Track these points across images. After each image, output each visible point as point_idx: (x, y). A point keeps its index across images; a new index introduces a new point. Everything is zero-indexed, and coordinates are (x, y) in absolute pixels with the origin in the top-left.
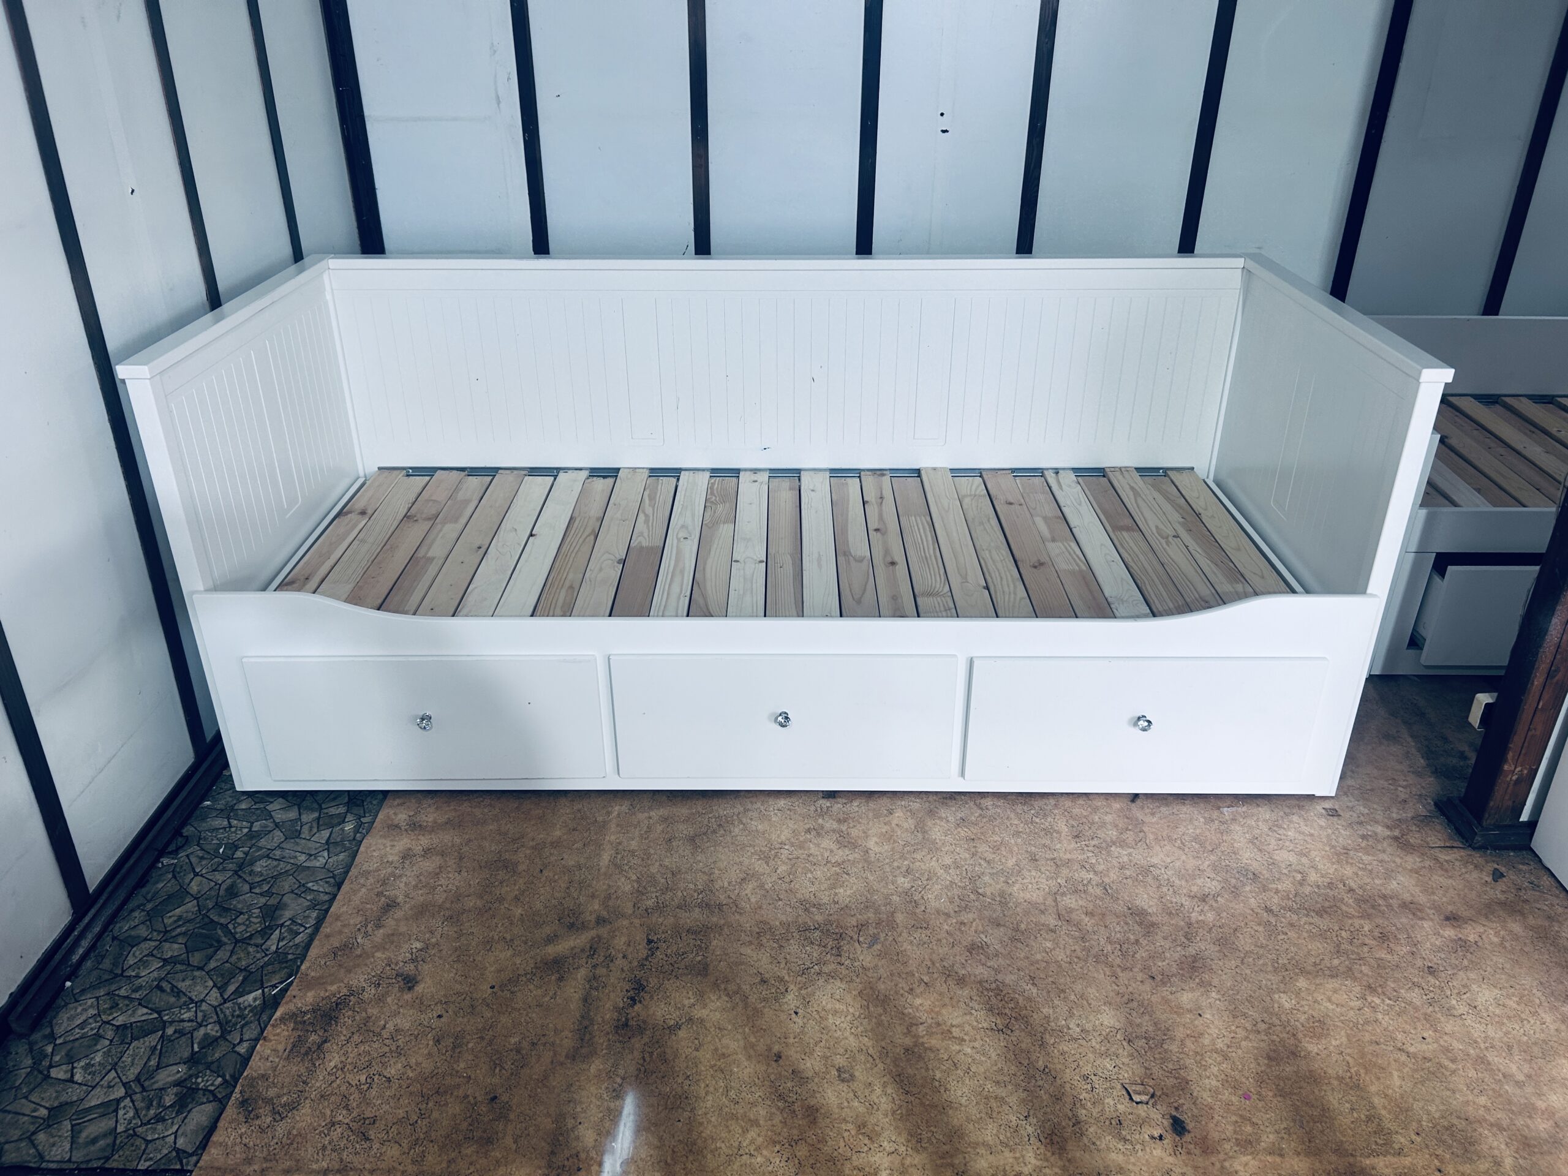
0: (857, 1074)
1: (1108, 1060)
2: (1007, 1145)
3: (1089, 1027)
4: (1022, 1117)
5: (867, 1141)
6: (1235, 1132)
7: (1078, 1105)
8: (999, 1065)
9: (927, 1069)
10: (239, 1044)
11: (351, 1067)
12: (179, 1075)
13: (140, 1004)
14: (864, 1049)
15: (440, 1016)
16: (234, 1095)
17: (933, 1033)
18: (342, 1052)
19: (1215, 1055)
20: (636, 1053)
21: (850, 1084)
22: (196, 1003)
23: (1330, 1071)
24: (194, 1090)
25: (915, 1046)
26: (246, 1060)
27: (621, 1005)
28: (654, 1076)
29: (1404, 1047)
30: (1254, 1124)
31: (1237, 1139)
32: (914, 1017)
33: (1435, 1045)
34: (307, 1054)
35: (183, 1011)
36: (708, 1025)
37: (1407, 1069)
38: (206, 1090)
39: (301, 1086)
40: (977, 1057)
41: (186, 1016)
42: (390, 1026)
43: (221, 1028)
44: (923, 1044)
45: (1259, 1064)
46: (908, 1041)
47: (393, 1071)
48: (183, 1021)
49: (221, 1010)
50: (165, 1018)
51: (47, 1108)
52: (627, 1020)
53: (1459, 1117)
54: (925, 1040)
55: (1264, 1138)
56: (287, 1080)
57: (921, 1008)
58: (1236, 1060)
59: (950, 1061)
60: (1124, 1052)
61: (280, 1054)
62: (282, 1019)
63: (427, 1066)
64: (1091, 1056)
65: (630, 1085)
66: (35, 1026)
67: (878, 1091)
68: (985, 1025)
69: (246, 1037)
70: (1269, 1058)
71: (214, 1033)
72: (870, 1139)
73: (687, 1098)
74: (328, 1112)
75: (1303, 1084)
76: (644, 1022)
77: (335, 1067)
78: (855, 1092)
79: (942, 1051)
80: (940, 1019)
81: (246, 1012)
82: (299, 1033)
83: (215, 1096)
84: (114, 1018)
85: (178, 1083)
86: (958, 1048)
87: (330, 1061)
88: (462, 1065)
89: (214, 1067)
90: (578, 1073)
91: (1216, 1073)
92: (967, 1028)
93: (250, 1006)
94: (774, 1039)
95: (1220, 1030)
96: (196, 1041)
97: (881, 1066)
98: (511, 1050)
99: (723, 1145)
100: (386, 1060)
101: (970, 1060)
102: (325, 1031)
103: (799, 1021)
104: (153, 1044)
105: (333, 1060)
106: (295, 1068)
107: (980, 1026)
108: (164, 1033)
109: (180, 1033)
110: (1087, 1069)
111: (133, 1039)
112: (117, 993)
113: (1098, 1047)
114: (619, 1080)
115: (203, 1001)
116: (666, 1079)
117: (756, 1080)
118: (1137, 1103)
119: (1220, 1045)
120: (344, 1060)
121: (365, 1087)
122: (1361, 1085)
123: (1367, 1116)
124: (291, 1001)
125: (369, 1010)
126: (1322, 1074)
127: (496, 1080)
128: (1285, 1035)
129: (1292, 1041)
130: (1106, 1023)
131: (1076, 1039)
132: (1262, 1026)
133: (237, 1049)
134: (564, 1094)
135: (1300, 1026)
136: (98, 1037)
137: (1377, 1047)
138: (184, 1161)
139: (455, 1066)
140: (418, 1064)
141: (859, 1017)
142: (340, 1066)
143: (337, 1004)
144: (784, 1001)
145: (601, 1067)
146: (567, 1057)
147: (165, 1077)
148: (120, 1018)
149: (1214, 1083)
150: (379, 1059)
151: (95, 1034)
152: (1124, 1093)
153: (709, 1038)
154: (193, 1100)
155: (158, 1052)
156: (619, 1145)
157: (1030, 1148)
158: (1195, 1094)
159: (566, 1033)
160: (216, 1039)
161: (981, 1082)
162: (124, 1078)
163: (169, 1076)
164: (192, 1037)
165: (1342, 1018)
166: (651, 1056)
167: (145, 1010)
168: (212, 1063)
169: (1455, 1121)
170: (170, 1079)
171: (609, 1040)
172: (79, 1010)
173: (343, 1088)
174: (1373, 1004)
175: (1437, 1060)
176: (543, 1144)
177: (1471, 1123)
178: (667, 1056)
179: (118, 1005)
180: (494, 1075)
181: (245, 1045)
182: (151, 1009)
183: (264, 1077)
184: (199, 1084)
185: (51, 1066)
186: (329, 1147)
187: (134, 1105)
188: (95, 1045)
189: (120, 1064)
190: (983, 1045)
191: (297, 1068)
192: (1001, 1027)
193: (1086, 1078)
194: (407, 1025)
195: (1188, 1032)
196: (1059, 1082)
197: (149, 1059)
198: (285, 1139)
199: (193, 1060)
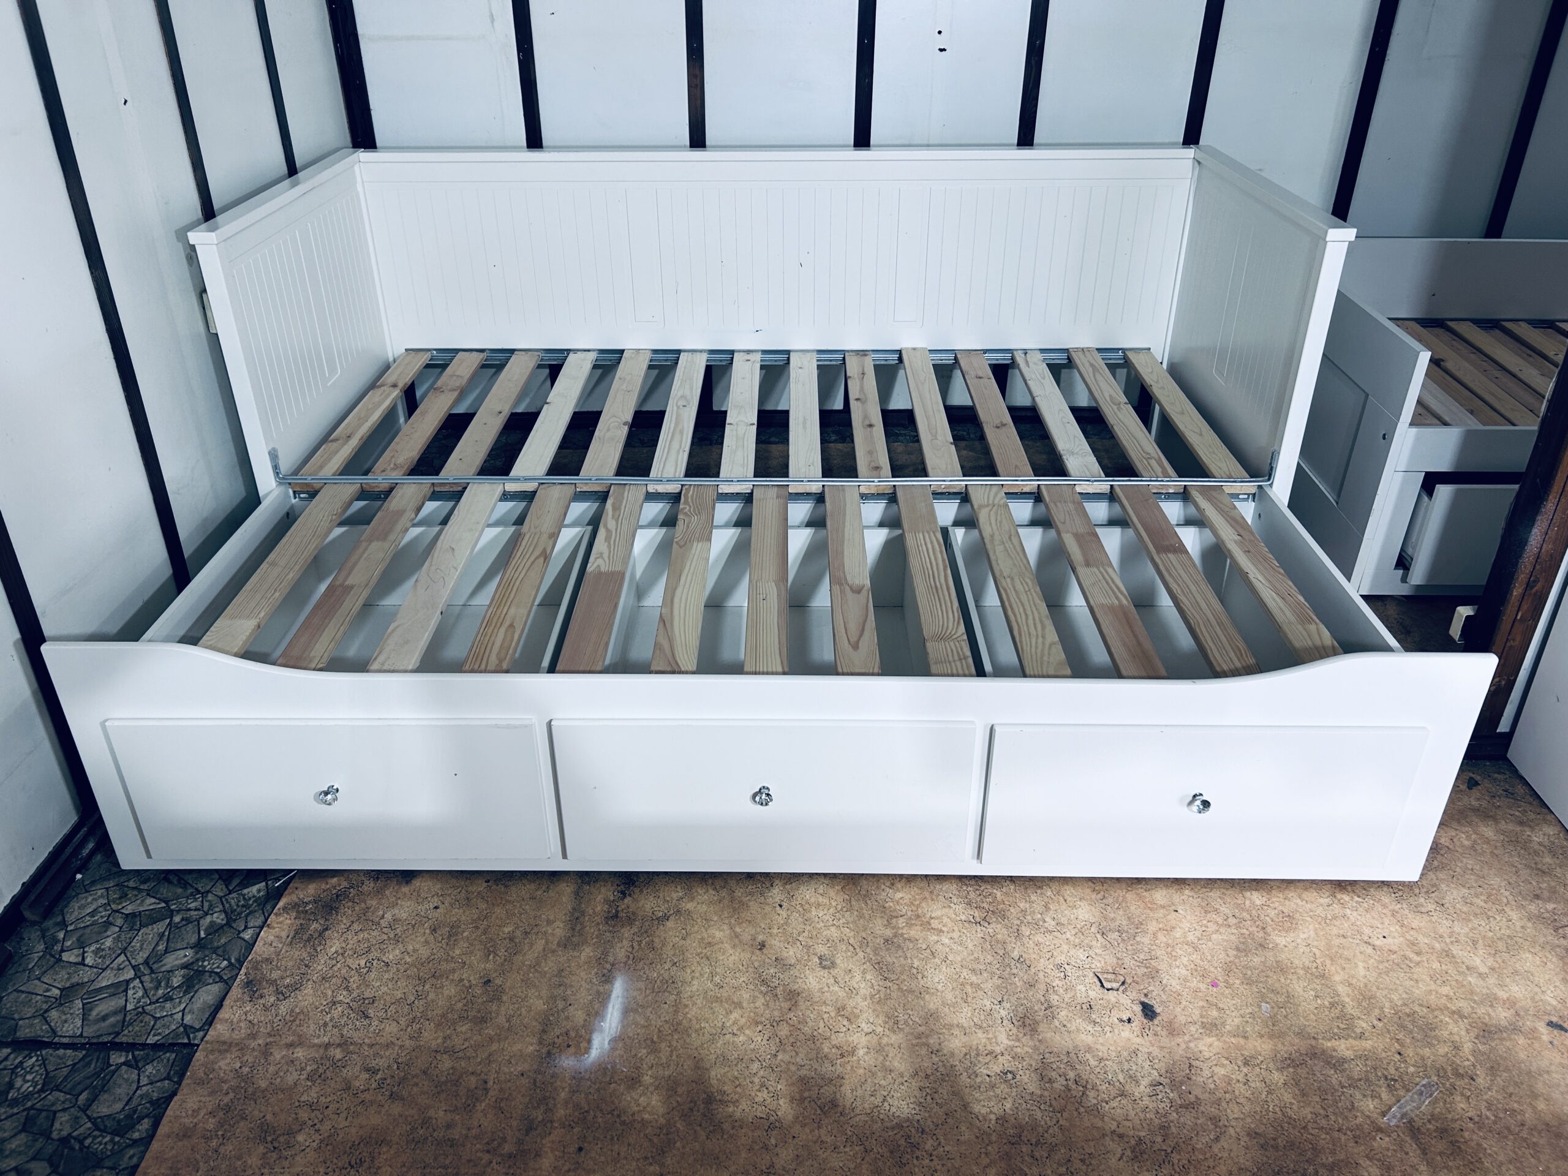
0: (838, 961)
1: (1082, 950)
2: (981, 1027)
3: (1064, 920)
4: (996, 1002)
5: (845, 1022)
6: (1202, 1016)
7: (1051, 991)
8: (976, 955)
9: (906, 958)
10: (243, 930)
11: (351, 953)
12: (186, 959)
13: (148, 895)
14: (845, 938)
15: (436, 908)
16: (239, 977)
17: (912, 924)
18: (343, 938)
19: (1186, 947)
20: (625, 942)
21: (831, 971)
22: (202, 894)
23: (1296, 962)
24: (201, 973)
25: (895, 936)
26: (251, 945)
27: (612, 898)
28: (642, 962)
29: (1370, 940)
30: (1219, 1009)
31: (1202, 1023)
32: (895, 910)
33: (1401, 939)
34: (309, 940)
35: (189, 901)
36: (695, 917)
37: (1373, 960)
38: (212, 972)
39: (303, 969)
40: (955, 947)
41: (192, 906)
42: (388, 916)
43: (227, 916)
44: (902, 935)
45: (1228, 955)
46: (889, 933)
47: (391, 957)
48: (190, 910)
49: (226, 900)
50: (173, 907)
51: (59, 988)
52: (617, 912)
53: (1420, 1005)
54: (904, 931)
55: (1229, 1021)
56: (290, 964)
57: (901, 901)
58: (1206, 951)
59: (928, 951)
60: (1098, 944)
61: (284, 940)
62: (284, 908)
63: (424, 952)
64: (1065, 947)
65: (620, 971)
66: (47, 914)
67: (858, 978)
68: (963, 918)
69: (251, 924)
70: (1238, 949)
71: (219, 921)
72: (849, 1020)
73: (673, 982)
74: (329, 993)
75: (1271, 974)
76: (634, 913)
77: (336, 952)
78: (835, 978)
79: (920, 941)
80: (920, 911)
81: (251, 902)
82: (302, 921)
83: (221, 978)
84: (123, 907)
85: (185, 966)
86: (935, 938)
87: (331, 947)
88: (458, 952)
89: (220, 952)
90: (569, 960)
91: (1185, 963)
92: (945, 920)
93: (254, 896)
94: (758, 929)
95: (1192, 924)
96: (202, 928)
97: (861, 954)
98: (505, 939)
99: (707, 1025)
100: (385, 946)
101: (948, 950)
102: (326, 920)
103: (784, 913)
104: (161, 930)
105: (334, 946)
106: (297, 953)
107: (958, 918)
108: (171, 920)
109: (187, 921)
110: (1061, 959)
111: (142, 926)
112: (126, 884)
113: (1072, 938)
114: (608, 966)
115: (208, 892)
116: (654, 965)
117: (741, 967)
118: (1108, 990)
119: (1191, 937)
120: (344, 946)
121: (365, 971)
122: (1327, 975)
123: (1330, 1003)
124: (293, 892)
125: (368, 902)
126: (1289, 964)
127: (489, 966)
128: (1254, 928)
129: (1261, 934)
130: (1080, 917)
131: (1051, 932)
132: (1232, 921)
133: (242, 935)
134: (555, 979)
135: (1270, 921)
136: (108, 924)
137: (1345, 940)
138: (191, 1036)
139: (451, 953)
140: (415, 951)
141: (842, 910)
142: (340, 951)
143: (337, 896)
144: (770, 894)
145: (592, 954)
146: (559, 945)
147: (172, 960)
148: (129, 907)
149: (1184, 972)
150: (377, 946)
151: (105, 922)
152: (1096, 980)
153: (696, 928)
154: (200, 981)
155: (165, 938)
156: (608, 1025)
157: (1003, 1029)
158: (1164, 982)
159: (557, 923)
160: (222, 927)
161: (958, 970)
162: (133, 962)
163: (177, 959)
164: (199, 924)
165: (1311, 913)
166: (640, 945)
167: (153, 900)
168: (218, 947)
169: (1417, 1008)
170: (177, 962)
171: (599, 930)
172: (89, 900)
173: (344, 971)
174: (1342, 901)
175: (1402, 953)
176: (534, 1023)
177: (1433, 1011)
178: (655, 945)
179: (127, 895)
180: (488, 961)
181: (250, 931)
182: (158, 899)
183: (268, 960)
184: (206, 967)
185: (63, 951)
186: (330, 1024)
187: (143, 986)
188: (106, 931)
189: (130, 949)
190: (960, 936)
191: (299, 953)
192: (978, 920)
193: (1059, 966)
194: (404, 916)
195: (1161, 926)
196: (1033, 970)
197: (157, 944)
198: (288, 1017)
199: (199, 945)
